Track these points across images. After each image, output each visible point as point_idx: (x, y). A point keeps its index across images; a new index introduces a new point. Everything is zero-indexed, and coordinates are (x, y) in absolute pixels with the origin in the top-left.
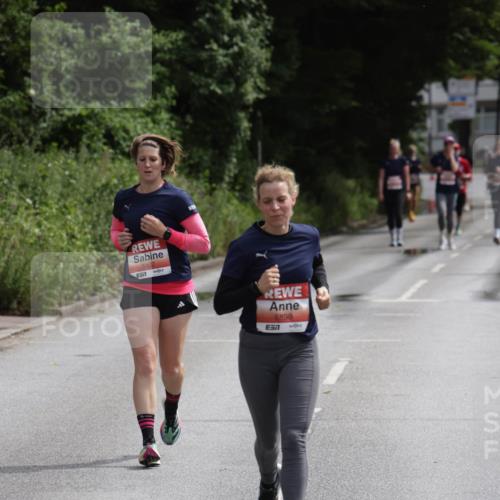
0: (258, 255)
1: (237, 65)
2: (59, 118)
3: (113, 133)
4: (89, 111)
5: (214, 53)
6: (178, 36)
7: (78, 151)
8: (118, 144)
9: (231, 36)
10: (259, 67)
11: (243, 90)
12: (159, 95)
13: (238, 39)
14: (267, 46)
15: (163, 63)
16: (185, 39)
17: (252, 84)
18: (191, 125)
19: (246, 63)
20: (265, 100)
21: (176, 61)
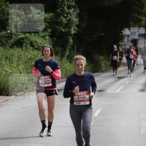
0: (73, 82)
1: (69, 23)
2: (17, 38)
3: (32, 43)
4: (26, 36)
5: (62, 20)
6: (51, 14)
7: (22, 48)
8: (34, 46)
9: (67, 15)
10: (75, 24)
11: (70, 30)
12: (46, 32)
13: (69, 15)
14: (78, 18)
15: (47, 22)
16: (53, 15)
17: (73, 29)
18: (55, 41)
19: (71, 22)
20: (77, 33)
21: (51, 22)
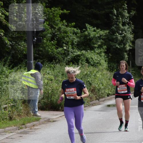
1: (124, 39)
2: (73, 55)
3: (88, 59)
4: (82, 53)
5: (117, 36)
6: (107, 31)
7: (78, 64)
8: (90, 62)
9: (122, 31)
10: (130, 40)
11: (126, 47)
12: (101, 48)
13: (124, 32)
14: (133, 34)
16: (109, 32)
17: (128, 45)
18: (111, 56)
19: (126, 39)
20: (132, 49)
21: (106, 38)
